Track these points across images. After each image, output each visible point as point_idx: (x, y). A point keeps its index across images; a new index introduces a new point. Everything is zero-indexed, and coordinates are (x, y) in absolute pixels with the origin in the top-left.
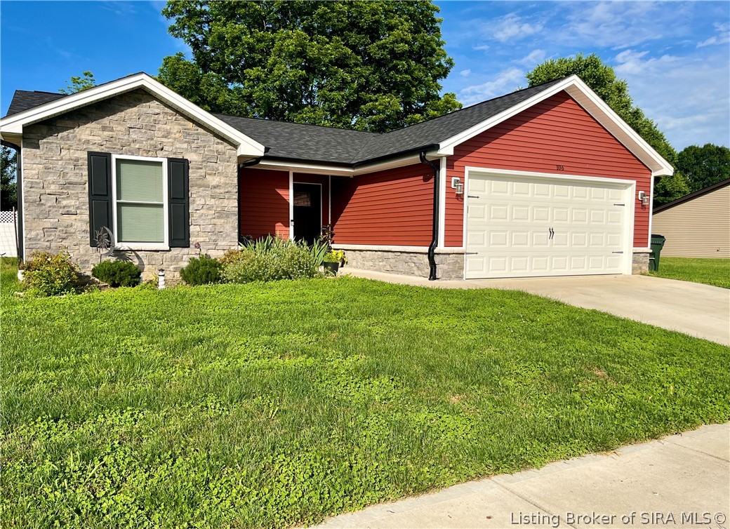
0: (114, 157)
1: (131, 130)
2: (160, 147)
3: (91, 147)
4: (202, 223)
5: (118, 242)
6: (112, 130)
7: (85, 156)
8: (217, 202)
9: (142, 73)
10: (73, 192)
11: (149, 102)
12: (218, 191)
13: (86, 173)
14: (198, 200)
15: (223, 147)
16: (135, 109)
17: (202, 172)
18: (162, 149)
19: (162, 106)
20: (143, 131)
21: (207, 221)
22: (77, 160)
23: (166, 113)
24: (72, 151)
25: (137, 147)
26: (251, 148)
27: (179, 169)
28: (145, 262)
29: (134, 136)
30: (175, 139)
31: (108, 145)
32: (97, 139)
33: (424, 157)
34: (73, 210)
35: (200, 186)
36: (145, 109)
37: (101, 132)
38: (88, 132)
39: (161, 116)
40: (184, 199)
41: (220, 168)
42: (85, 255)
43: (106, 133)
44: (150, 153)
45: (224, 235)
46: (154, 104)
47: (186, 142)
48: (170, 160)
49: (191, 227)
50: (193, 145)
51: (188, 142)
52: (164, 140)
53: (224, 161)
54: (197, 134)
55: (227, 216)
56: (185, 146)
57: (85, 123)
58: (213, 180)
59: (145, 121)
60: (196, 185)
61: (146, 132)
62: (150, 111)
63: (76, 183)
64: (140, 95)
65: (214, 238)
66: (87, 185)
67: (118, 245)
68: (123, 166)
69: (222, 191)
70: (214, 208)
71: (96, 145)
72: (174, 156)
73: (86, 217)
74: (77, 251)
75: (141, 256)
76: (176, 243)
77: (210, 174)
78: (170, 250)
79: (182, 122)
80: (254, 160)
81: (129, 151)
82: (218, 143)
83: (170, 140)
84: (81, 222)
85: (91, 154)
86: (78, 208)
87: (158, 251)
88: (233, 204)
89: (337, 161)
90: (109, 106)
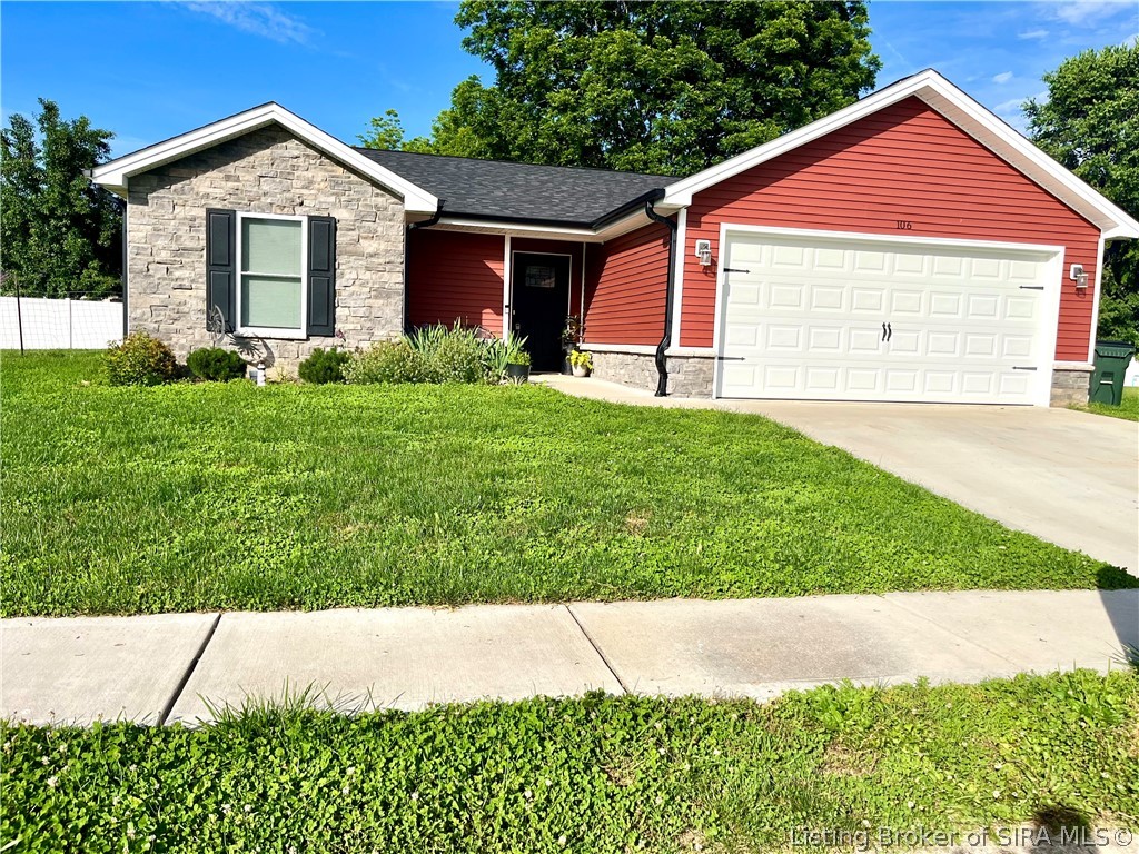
0: (240, 215)
1: (262, 179)
2: (298, 201)
3: (211, 202)
4: (352, 304)
5: (242, 326)
6: (238, 179)
7: (203, 213)
8: (374, 276)
9: (272, 102)
10: (187, 260)
11: (285, 141)
12: (374, 260)
13: (203, 236)
14: (348, 274)
15: (383, 200)
16: (268, 152)
17: (354, 235)
18: (301, 204)
19: (303, 147)
20: (278, 180)
21: (359, 302)
22: (193, 219)
23: (308, 155)
24: (187, 208)
25: (269, 201)
26: (422, 201)
27: (323, 232)
28: (276, 354)
29: (265, 187)
30: (319, 190)
31: (232, 200)
32: (219, 193)
33: (651, 209)
34: (186, 283)
35: (351, 254)
36: (280, 152)
37: (223, 183)
38: (208, 183)
39: (302, 159)
40: (328, 270)
41: (380, 229)
42: (201, 342)
43: (230, 184)
44: (286, 210)
45: (383, 322)
46: (293, 143)
47: (333, 194)
48: (311, 219)
49: (337, 310)
50: (343, 198)
51: (337, 194)
52: (305, 192)
53: (384, 219)
54: (350, 183)
55: (388, 296)
56: (332, 199)
57: (205, 172)
58: (369, 246)
59: (280, 168)
60: (346, 253)
61: (281, 182)
62: (286, 154)
63: (191, 250)
64: (273, 133)
65: (369, 324)
66: (205, 251)
67: (241, 331)
68: (253, 228)
69: (381, 261)
70: (370, 285)
71: (217, 200)
72: (317, 214)
73: (203, 293)
74: (191, 337)
75: (270, 346)
76: (316, 329)
77: (365, 238)
78: (308, 340)
79: (330, 168)
80: (429, 218)
81: (259, 207)
82: (377, 195)
83: (312, 192)
84: (196, 299)
85: (210, 212)
86: (193, 281)
87: (292, 340)
88: (396, 280)
89: (570, 219)
90: (235, 148)
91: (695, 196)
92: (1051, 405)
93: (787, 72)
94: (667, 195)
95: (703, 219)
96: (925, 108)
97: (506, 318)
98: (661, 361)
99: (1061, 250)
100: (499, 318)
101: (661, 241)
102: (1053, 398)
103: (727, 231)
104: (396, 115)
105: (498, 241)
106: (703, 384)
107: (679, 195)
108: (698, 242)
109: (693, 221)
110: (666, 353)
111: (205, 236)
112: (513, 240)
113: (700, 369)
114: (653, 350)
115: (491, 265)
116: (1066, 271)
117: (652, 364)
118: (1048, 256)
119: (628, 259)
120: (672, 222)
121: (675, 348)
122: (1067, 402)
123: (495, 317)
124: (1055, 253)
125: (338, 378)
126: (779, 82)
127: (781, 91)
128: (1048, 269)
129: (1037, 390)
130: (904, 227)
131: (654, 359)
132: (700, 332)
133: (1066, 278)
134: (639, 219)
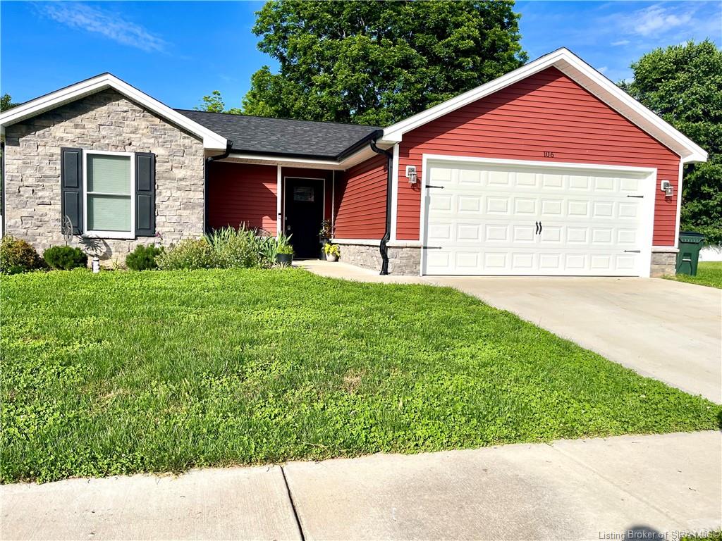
0: (85, 152)
1: (102, 127)
2: (128, 142)
3: (64, 143)
4: (167, 213)
5: (88, 230)
6: (84, 127)
7: (58, 151)
8: (183, 194)
9: (107, 73)
10: (48, 184)
11: (118, 100)
12: (184, 183)
13: (59, 167)
14: (164, 191)
15: (189, 141)
16: (105, 108)
17: (168, 165)
18: (130, 144)
19: (130, 104)
20: (113, 127)
21: (172, 212)
22: (52, 155)
23: (134, 110)
24: (47, 147)
25: (107, 142)
26: (216, 142)
27: (146, 164)
28: (113, 250)
29: (104, 132)
30: (143, 134)
31: (80, 142)
32: (70, 137)
33: (374, 145)
34: (47, 200)
35: (166, 179)
36: (114, 108)
37: (74, 130)
38: (62, 130)
39: (130, 113)
40: (150, 190)
41: (187, 161)
42: (58, 242)
43: (78, 131)
44: (119, 148)
45: (190, 226)
46: (123, 102)
47: (153, 137)
48: (137, 155)
49: (158, 218)
50: (160, 140)
51: (156, 137)
52: (132, 135)
53: (190, 154)
54: (165, 129)
55: (193, 208)
56: (152, 141)
57: (59, 122)
58: (179, 173)
59: (114, 118)
60: (163, 178)
61: (115, 129)
62: (119, 109)
63: (50, 177)
64: (109, 94)
65: (180, 228)
66: (60, 178)
67: (87, 233)
68: (95, 161)
69: (188, 183)
70: (180, 200)
71: (69, 142)
72: (141, 151)
73: (59, 207)
74: (51, 238)
75: (108, 244)
76: (142, 232)
77: (176, 168)
78: (136, 239)
79: (150, 119)
80: (222, 154)
81: (99, 147)
82: (185, 138)
83: (138, 136)
84: (54, 212)
85: (63, 150)
86: (51, 199)
87: (125, 240)
88: (199, 196)
89: (322, 154)
90: (81, 105)
91: (404, 136)
92: (651, 276)
93: (468, 62)
94: (385, 134)
95: (410, 151)
96: (560, 74)
97: (279, 221)
98: (384, 250)
99: (654, 170)
100: (274, 222)
101: (382, 167)
102: (652, 271)
103: (428, 160)
104: (219, 95)
105: (272, 170)
106: (413, 266)
107: (393, 134)
108: (408, 167)
109: (404, 153)
110: (387, 244)
111: (60, 167)
112: (283, 169)
113: (411, 256)
114: (378, 242)
115: (268, 186)
116: (658, 185)
117: (377, 252)
118: (646, 175)
119: (361, 181)
120: (389, 154)
121: (393, 241)
122: (661, 274)
123: (271, 221)
124: (651, 173)
125: (154, 266)
126: (463, 68)
127: (464, 75)
128: (646, 183)
129: (641, 265)
130: (548, 156)
131: (379, 248)
132: (411, 228)
133: (658, 190)
134: (366, 153)
